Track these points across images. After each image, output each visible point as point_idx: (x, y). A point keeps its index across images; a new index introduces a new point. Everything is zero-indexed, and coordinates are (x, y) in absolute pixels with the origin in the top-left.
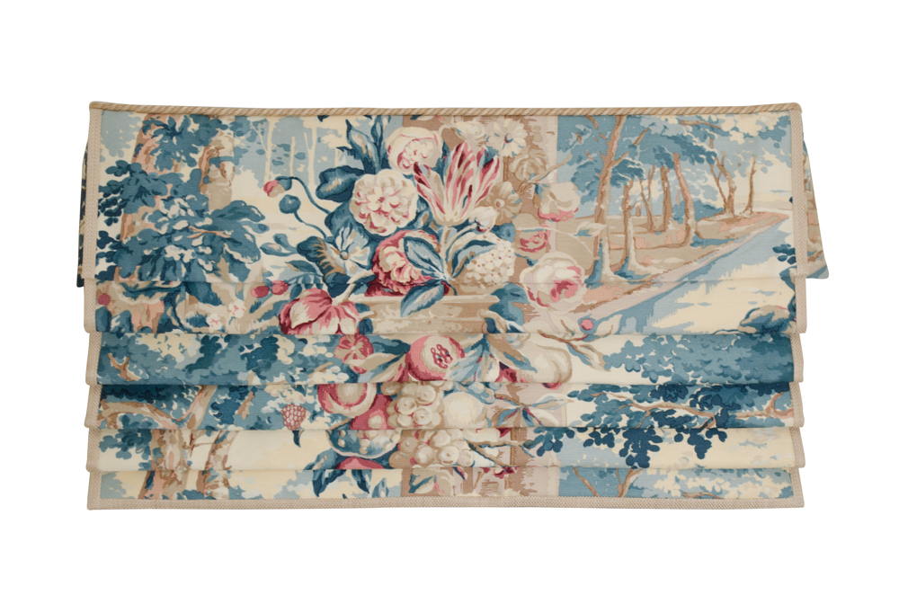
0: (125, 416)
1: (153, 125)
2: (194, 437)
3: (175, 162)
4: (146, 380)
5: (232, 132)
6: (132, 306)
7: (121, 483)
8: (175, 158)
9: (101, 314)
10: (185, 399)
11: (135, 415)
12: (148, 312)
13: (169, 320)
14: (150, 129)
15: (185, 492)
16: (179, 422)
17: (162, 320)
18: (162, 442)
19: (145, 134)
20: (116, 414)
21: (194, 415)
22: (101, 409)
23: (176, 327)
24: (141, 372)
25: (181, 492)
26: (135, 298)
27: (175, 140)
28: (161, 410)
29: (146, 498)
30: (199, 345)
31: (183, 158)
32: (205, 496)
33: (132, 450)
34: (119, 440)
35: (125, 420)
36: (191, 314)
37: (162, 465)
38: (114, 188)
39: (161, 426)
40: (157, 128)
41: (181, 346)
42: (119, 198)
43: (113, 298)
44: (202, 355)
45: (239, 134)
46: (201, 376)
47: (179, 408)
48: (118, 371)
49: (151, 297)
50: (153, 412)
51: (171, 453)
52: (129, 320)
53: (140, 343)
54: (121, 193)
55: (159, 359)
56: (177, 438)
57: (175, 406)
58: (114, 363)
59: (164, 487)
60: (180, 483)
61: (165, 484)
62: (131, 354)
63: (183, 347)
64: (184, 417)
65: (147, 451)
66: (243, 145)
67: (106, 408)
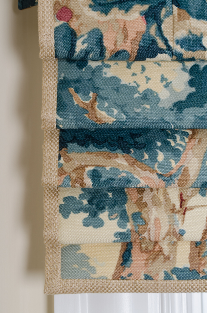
0: (94, 170)
2: (184, 198)
4: (122, 123)
6: (103, 23)
7: (89, 258)
9: (63, 32)
10: (173, 148)
11: (108, 168)
12: (125, 31)
13: (154, 42)
15: (175, 270)
16: (168, 178)
17: (144, 41)
18: (141, 204)
20: (83, 168)
21: (186, 169)
22: (62, 161)
23: (162, 51)
24: (116, 112)
25: (169, 271)
26: (106, 12)
28: (142, 162)
29: (122, 278)
30: (187, 77)
32: (201, 275)
33: (104, 216)
34: (85, 202)
35: (95, 175)
36: (181, 34)
37: (145, 235)
39: (143, 183)
41: (163, 79)
43: (76, 13)
44: (193, 90)
46: (196, 117)
47: (166, 159)
48: (85, 111)
49: (127, 11)
50: (132, 164)
51: (157, 219)
52: (100, 40)
53: (108, 75)
55: (136, 95)
56: (161, 198)
57: (161, 157)
58: (78, 100)
59: (146, 264)
60: (167, 258)
61: (147, 260)
62: (98, 88)
63: (166, 79)
64: (173, 171)
65: (124, 217)
67: (68, 160)
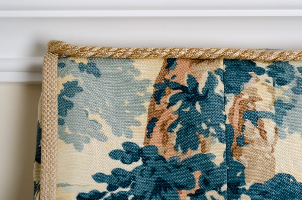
1: (167, 89)
3: (202, 137)
5: (271, 79)
8: (201, 131)
14: (165, 94)
19: (159, 103)
27: (198, 107)
31: (212, 130)
38: (123, 179)
40: (173, 92)
42: (129, 193)
45: (281, 82)
54: (133, 186)
66: (287, 97)
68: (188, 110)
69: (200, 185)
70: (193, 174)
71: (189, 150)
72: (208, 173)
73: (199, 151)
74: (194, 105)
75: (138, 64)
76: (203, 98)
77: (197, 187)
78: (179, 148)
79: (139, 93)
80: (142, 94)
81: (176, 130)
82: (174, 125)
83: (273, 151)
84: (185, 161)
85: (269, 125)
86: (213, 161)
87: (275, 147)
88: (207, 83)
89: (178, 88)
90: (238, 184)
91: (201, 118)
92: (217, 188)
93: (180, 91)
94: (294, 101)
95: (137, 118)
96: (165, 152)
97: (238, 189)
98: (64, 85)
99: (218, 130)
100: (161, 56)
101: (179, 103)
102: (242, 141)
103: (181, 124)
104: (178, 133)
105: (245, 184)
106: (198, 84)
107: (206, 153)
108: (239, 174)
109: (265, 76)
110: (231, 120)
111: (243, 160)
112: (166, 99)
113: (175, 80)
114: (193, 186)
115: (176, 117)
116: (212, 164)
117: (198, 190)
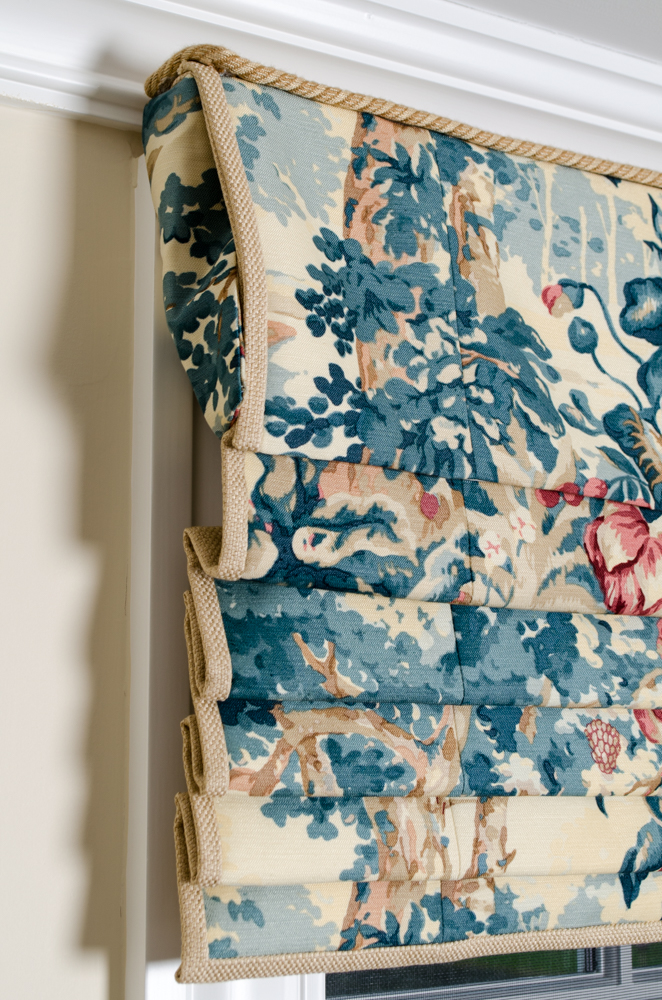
68: (401, 194)
69: (421, 308)
70: (412, 291)
71: (404, 255)
72: (430, 292)
73: (417, 258)
74: (409, 189)
75: (327, 111)
76: (419, 181)
77: (418, 311)
78: (390, 250)
79: (330, 157)
80: (336, 160)
81: (385, 222)
82: (381, 214)
83: (498, 276)
84: (400, 270)
85: (491, 238)
86: (436, 275)
87: (499, 271)
88: (421, 159)
89: (384, 160)
90: (469, 313)
91: (418, 212)
92: (444, 315)
93: (389, 165)
94: (518, 210)
95: (330, 195)
96: (371, 254)
97: (470, 321)
98: (241, 119)
99: (440, 231)
100: (357, 107)
101: (388, 183)
102: (469, 256)
103: (392, 214)
104: (387, 227)
105: (477, 315)
106: (410, 159)
107: (427, 263)
108: (469, 299)
109: (484, 168)
110: (453, 220)
111: (473, 280)
112: (369, 173)
113: (378, 147)
114: (412, 309)
115: (384, 203)
116: (435, 281)
117: (419, 316)
